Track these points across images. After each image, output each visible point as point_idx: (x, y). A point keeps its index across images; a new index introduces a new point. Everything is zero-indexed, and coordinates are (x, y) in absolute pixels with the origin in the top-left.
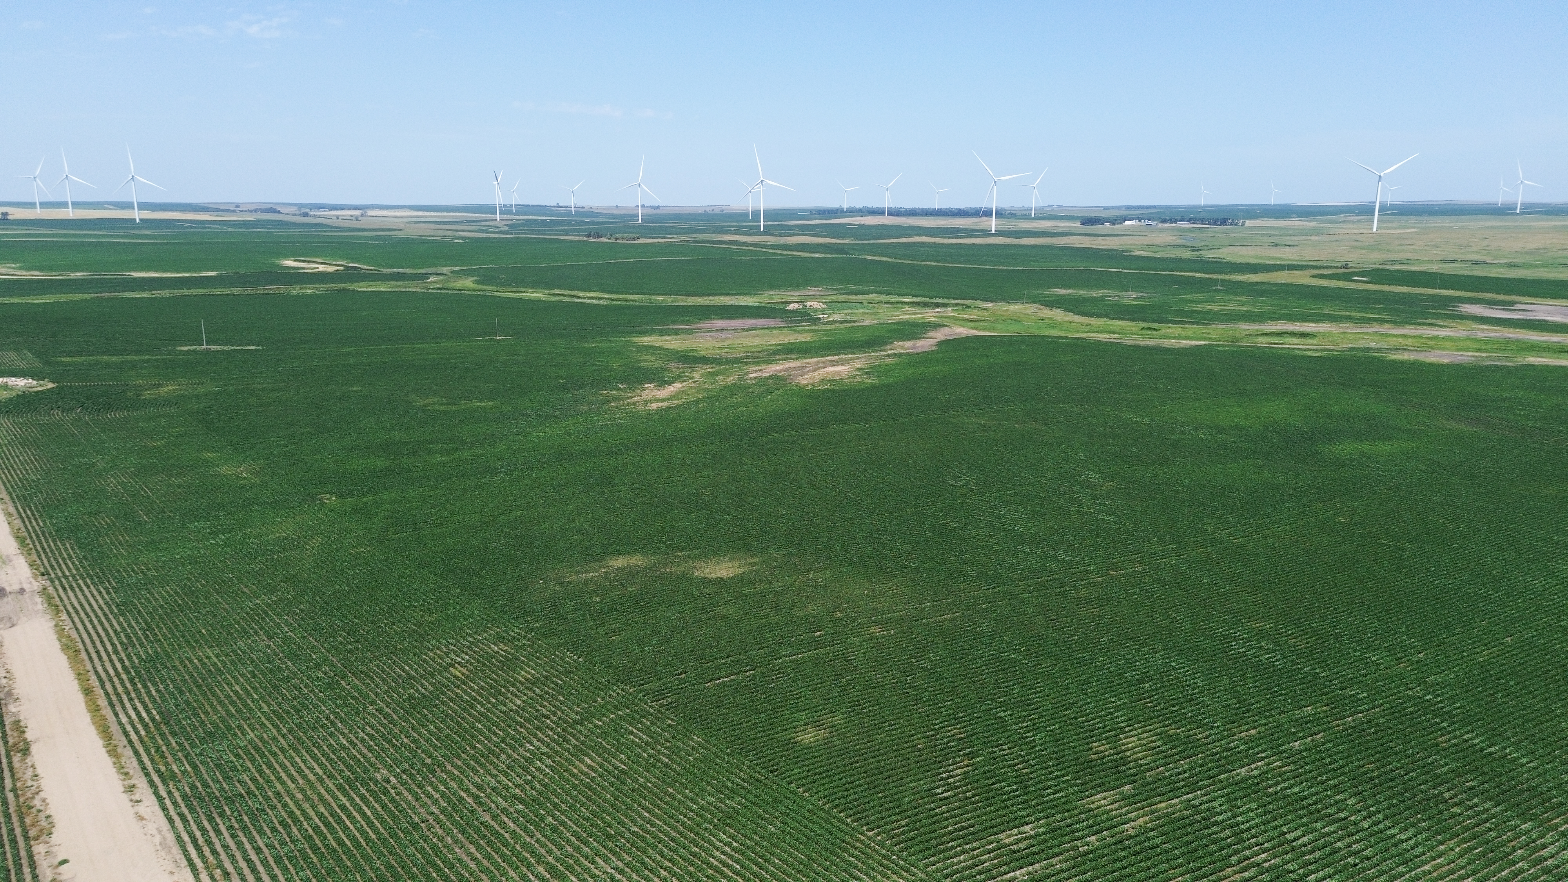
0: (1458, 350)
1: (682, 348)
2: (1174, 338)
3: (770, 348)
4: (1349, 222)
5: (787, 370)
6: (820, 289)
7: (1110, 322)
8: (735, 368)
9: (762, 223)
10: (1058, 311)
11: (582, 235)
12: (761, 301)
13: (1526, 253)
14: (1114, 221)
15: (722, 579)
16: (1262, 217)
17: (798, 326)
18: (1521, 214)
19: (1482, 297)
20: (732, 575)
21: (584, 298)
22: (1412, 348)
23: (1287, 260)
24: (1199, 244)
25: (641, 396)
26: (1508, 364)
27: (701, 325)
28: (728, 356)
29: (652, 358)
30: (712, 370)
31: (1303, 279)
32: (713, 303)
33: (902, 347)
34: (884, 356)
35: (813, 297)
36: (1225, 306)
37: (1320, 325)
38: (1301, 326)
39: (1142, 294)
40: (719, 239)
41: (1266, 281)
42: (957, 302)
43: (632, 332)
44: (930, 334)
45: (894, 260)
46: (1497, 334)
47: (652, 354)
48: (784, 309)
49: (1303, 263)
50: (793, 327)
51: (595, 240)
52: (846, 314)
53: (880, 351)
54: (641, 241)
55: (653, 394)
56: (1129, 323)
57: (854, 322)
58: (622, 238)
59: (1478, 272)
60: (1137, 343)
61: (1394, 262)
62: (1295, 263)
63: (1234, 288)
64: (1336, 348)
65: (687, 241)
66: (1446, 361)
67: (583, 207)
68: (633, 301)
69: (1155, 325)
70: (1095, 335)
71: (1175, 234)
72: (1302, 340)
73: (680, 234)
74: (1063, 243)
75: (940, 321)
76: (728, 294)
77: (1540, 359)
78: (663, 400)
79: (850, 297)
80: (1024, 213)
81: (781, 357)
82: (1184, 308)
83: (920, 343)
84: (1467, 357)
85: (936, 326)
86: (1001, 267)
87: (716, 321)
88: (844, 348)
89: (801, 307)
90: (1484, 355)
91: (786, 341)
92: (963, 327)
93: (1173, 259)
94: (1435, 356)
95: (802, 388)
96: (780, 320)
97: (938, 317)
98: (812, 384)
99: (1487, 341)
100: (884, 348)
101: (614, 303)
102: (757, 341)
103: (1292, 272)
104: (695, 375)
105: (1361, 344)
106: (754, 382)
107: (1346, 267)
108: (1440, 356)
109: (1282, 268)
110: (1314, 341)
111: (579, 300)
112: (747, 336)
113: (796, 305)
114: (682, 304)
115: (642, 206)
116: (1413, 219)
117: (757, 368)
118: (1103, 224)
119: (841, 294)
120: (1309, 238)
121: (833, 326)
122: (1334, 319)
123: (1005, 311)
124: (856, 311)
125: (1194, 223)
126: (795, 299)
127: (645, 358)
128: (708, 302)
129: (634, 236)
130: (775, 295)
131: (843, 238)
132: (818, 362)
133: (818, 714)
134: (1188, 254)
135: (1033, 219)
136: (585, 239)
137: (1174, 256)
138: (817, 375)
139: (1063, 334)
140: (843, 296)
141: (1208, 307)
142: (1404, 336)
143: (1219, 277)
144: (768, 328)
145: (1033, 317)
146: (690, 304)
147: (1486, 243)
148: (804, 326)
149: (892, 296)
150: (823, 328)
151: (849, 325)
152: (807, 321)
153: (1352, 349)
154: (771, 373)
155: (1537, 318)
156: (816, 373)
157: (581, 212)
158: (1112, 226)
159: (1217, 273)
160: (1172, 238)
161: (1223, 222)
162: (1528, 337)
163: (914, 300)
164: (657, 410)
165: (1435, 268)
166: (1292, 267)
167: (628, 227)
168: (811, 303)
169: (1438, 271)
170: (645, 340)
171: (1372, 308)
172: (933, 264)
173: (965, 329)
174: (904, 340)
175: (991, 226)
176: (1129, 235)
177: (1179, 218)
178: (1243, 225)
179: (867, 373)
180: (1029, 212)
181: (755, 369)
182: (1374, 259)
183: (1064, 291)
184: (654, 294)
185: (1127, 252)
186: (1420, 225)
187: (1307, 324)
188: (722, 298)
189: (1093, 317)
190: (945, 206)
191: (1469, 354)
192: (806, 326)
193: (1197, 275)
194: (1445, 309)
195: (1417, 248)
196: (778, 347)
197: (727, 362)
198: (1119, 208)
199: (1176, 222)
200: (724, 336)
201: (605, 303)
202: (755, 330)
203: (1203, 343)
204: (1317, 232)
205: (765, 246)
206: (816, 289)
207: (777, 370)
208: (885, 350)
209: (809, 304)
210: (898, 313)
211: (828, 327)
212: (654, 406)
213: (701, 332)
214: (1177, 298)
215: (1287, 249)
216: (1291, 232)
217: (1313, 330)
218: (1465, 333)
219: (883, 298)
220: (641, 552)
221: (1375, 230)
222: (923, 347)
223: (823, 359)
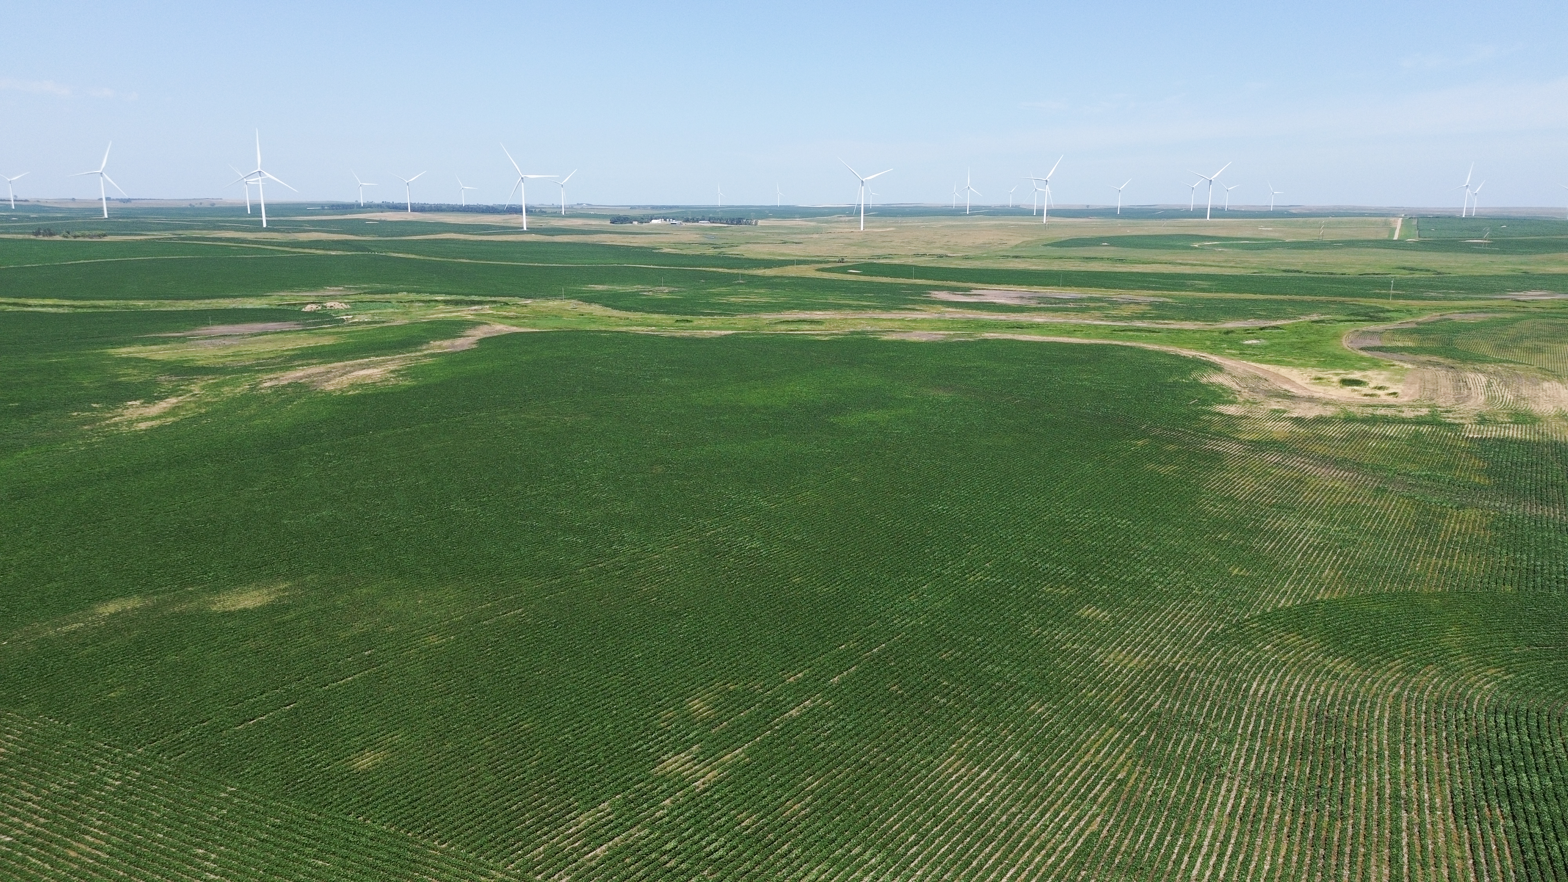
0: (933, 330)
1: (174, 358)
2: (706, 329)
3: (286, 353)
4: (841, 222)
5: (309, 376)
6: (341, 288)
7: (646, 316)
8: (244, 377)
9: (264, 219)
10: (597, 306)
11: (29, 234)
12: (270, 303)
13: (977, 247)
14: (642, 220)
15: (245, 610)
16: (771, 217)
17: (317, 329)
18: (970, 215)
19: (946, 285)
20: (259, 604)
21: (36, 306)
22: (898, 330)
23: (794, 256)
24: (720, 242)
25: (123, 416)
26: (970, 339)
27: (197, 332)
28: (235, 364)
29: (135, 372)
30: (215, 381)
31: (809, 272)
32: (210, 307)
33: (440, 347)
34: (420, 356)
35: (333, 298)
36: (746, 298)
37: (827, 312)
38: (811, 314)
39: (673, 289)
40: (211, 236)
41: (779, 274)
42: (493, 299)
43: (107, 343)
44: (468, 332)
45: (422, 258)
46: (960, 316)
47: (134, 368)
48: (299, 311)
49: (808, 259)
50: (311, 330)
51: (46, 238)
52: (373, 315)
53: (416, 351)
54: (108, 239)
55: (139, 412)
56: (664, 316)
57: (383, 322)
58: (84, 236)
59: (943, 264)
60: (673, 334)
61: (879, 257)
62: (802, 258)
63: (753, 282)
64: (840, 332)
65: (171, 239)
66: (924, 339)
67: (26, 201)
68: (103, 307)
69: (689, 317)
70: (634, 328)
71: (698, 232)
72: (813, 326)
73: (160, 230)
74: (595, 240)
75: (478, 319)
76: (228, 297)
77: (992, 334)
78: (153, 419)
79: (377, 296)
80: (555, 210)
81: (300, 363)
82: (712, 300)
83: (459, 342)
84: (939, 336)
85: (474, 324)
86: (536, 264)
87: (215, 327)
88: (374, 350)
89: (320, 308)
90: (952, 333)
91: (305, 345)
92: (504, 324)
93: (698, 255)
94: (916, 336)
95: (329, 394)
96: (296, 323)
97: (477, 315)
98: (340, 390)
99: (953, 321)
100: (419, 348)
101: (79, 310)
102: (269, 347)
103: (799, 266)
104: (192, 387)
105: (859, 328)
106: (269, 391)
107: (842, 261)
108: (919, 336)
109: (791, 263)
110: (821, 327)
111: (30, 309)
112: (256, 342)
113: (314, 307)
114: (169, 309)
115: (108, 199)
116: (890, 220)
117: (272, 376)
118: (632, 223)
119: (365, 293)
120: (811, 236)
121: (360, 328)
122: (838, 307)
123: (544, 307)
124: (385, 311)
125: (713, 223)
126: (311, 299)
127: (126, 371)
128: (204, 306)
129: (99, 232)
130: (287, 296)
131: (363, 235)
132: (346, 366)
133: (376, 736)
134: (711, 251)
135: (563, 217)
136: (32, 237)
137: (698, 253)
138: (346, 380)
139: (603, 328)
140: (369, 296)
141: (733, 300)
142: (891, 320)
143: (740, 271)
144: (282, 332)
145: (573, 313)
146: (180, 309)
147: (946, 239)
148: (325, 328)
149: (423, 295)
150: (348, 329)
151: (378, 326)
152: (329, 322)
153: (853, 333)
154: (290, 381)
155: (988, 301)
156: (344, 378)
157: (24, 207)
158: (640, 225)
159: (738, 268)
160: (695, 236)
161: (739, 222)
162: (982, 317)
163: (448, 298)
164: (146, 430)
165: (910, 261)
166: (799, 262)
167: (90, 223)
168: (332, 304)
169: (913, 264)
170: (124, 351)
171: (866, 297)
172: (464, 261)
173: (505, 326)
174: (441, 339)
175: (522, 223)
176: (656, 234)
177: (700, 217)
178: (756, 224)
179: (402, 375)
180: (560, 210)
181: (269, 377)
182: (864, 254)
183: (600, 287)
184: (131, 299)
185: (657, 249)
186: (896, 225)
187: (816, 312)
188: (221, 301)
189: (630, 311)
190: (473, 202)
191: (941, 332)
192: (328, 328)
193: (720, 270)
194: (920, 296)
195: (895, 244)
196: (296, 352)
197: (234, 371)
198: (645, 207)
199: (697, 221)
200: (227, 343)
201: (66, 311)
202: (267, 334)
203: (730, 332)
204: (817, 231)
205: (271, 244)
206: (337, 288)
207: (297, 377)
208: (420, 351)
209: (329, 304)
210: (432, 312)
211: (354, 328)
212: (143, 426)
213: (197, 339)
214: (704, 292)
215: (795, 246)
216: (798, 231)
217: (821, 317)
218: (937, 315)
219: (413, 296)
220: (139, 592)
221: (862, 229)
222: (462, 345)
223: (351, 363)
